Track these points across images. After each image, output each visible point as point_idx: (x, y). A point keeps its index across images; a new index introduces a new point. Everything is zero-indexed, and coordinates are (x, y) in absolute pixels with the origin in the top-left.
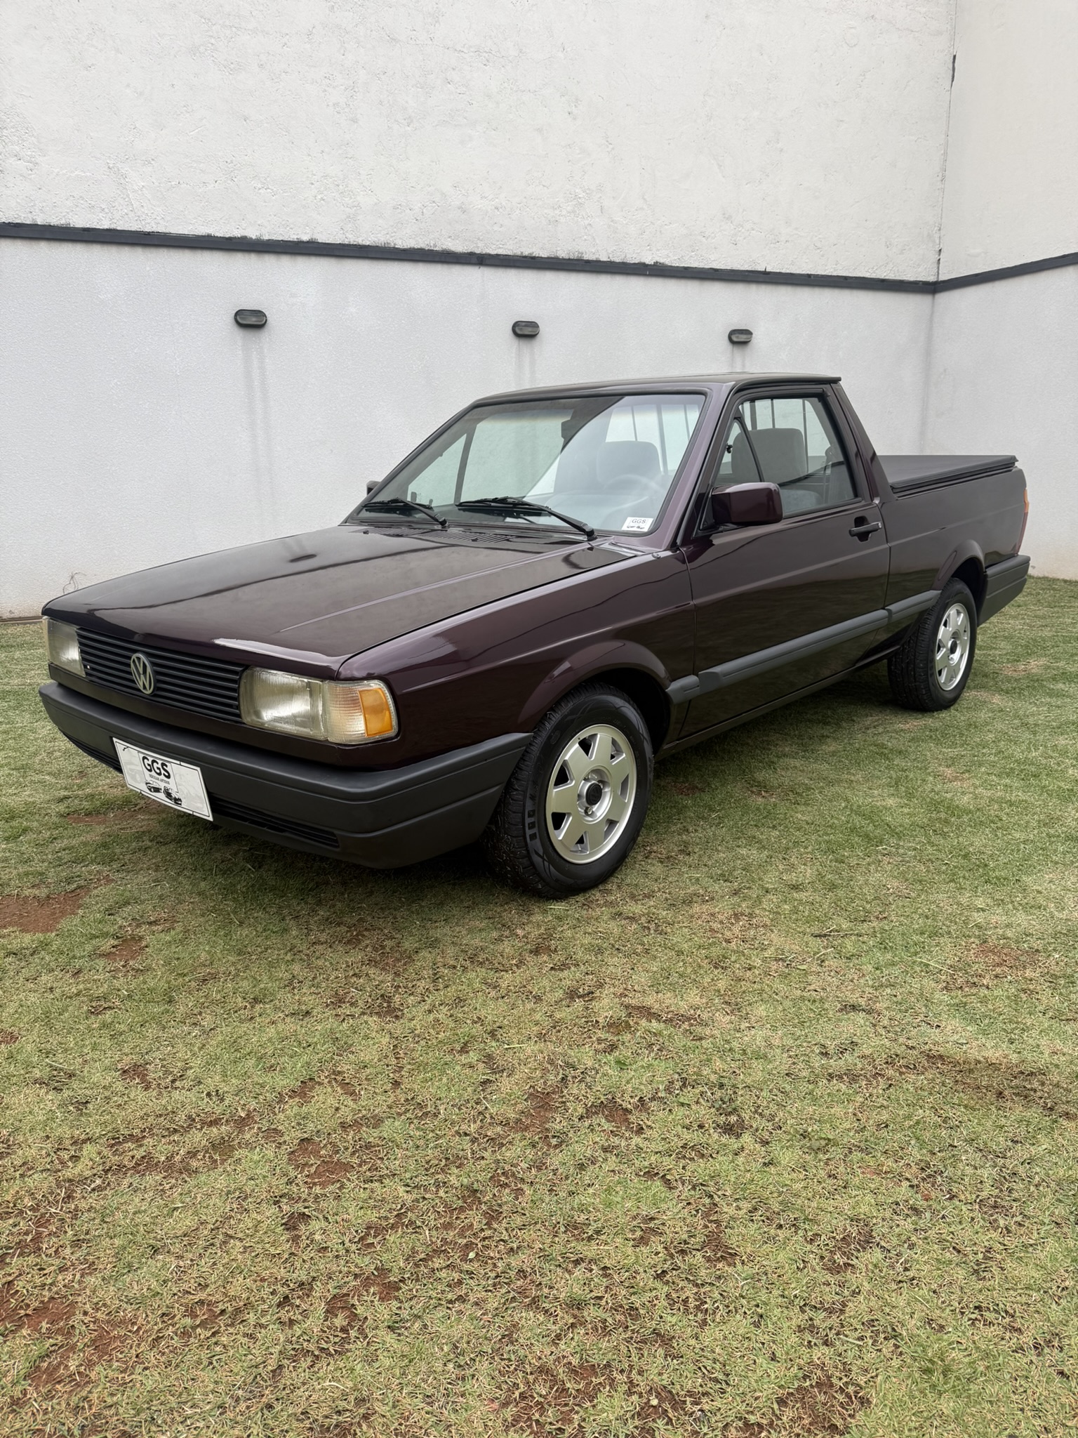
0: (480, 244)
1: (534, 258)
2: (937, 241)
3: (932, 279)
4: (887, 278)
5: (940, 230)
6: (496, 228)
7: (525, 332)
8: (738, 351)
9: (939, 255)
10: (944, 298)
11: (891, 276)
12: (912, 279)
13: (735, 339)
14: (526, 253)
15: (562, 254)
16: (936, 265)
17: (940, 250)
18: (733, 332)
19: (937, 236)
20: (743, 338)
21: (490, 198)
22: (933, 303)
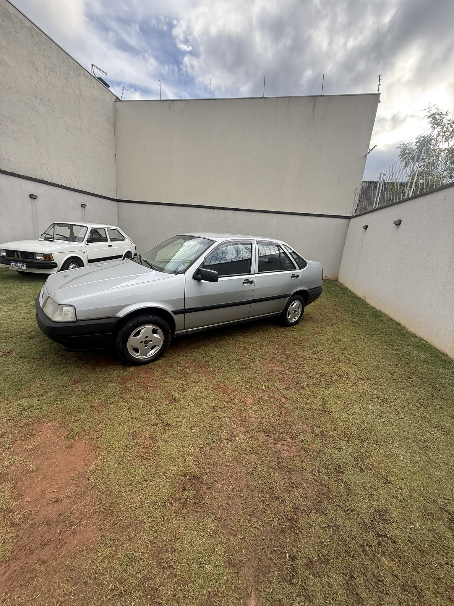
0: (15, 171)
1: (31, 178)
2: (116, 192)
3: (116, 199)
6: (19, 167)
7: (33, 197)
8: (83, 208)
10: (120, 203)
12: (113, 198)
13: (82, 206)
14: (28, 176)
15: (38, 178)
17: (117, 194)
18: (82, 205)
19: (116, 190)
20: (84, 206)
21: (17, 159)
22: (118, 204)
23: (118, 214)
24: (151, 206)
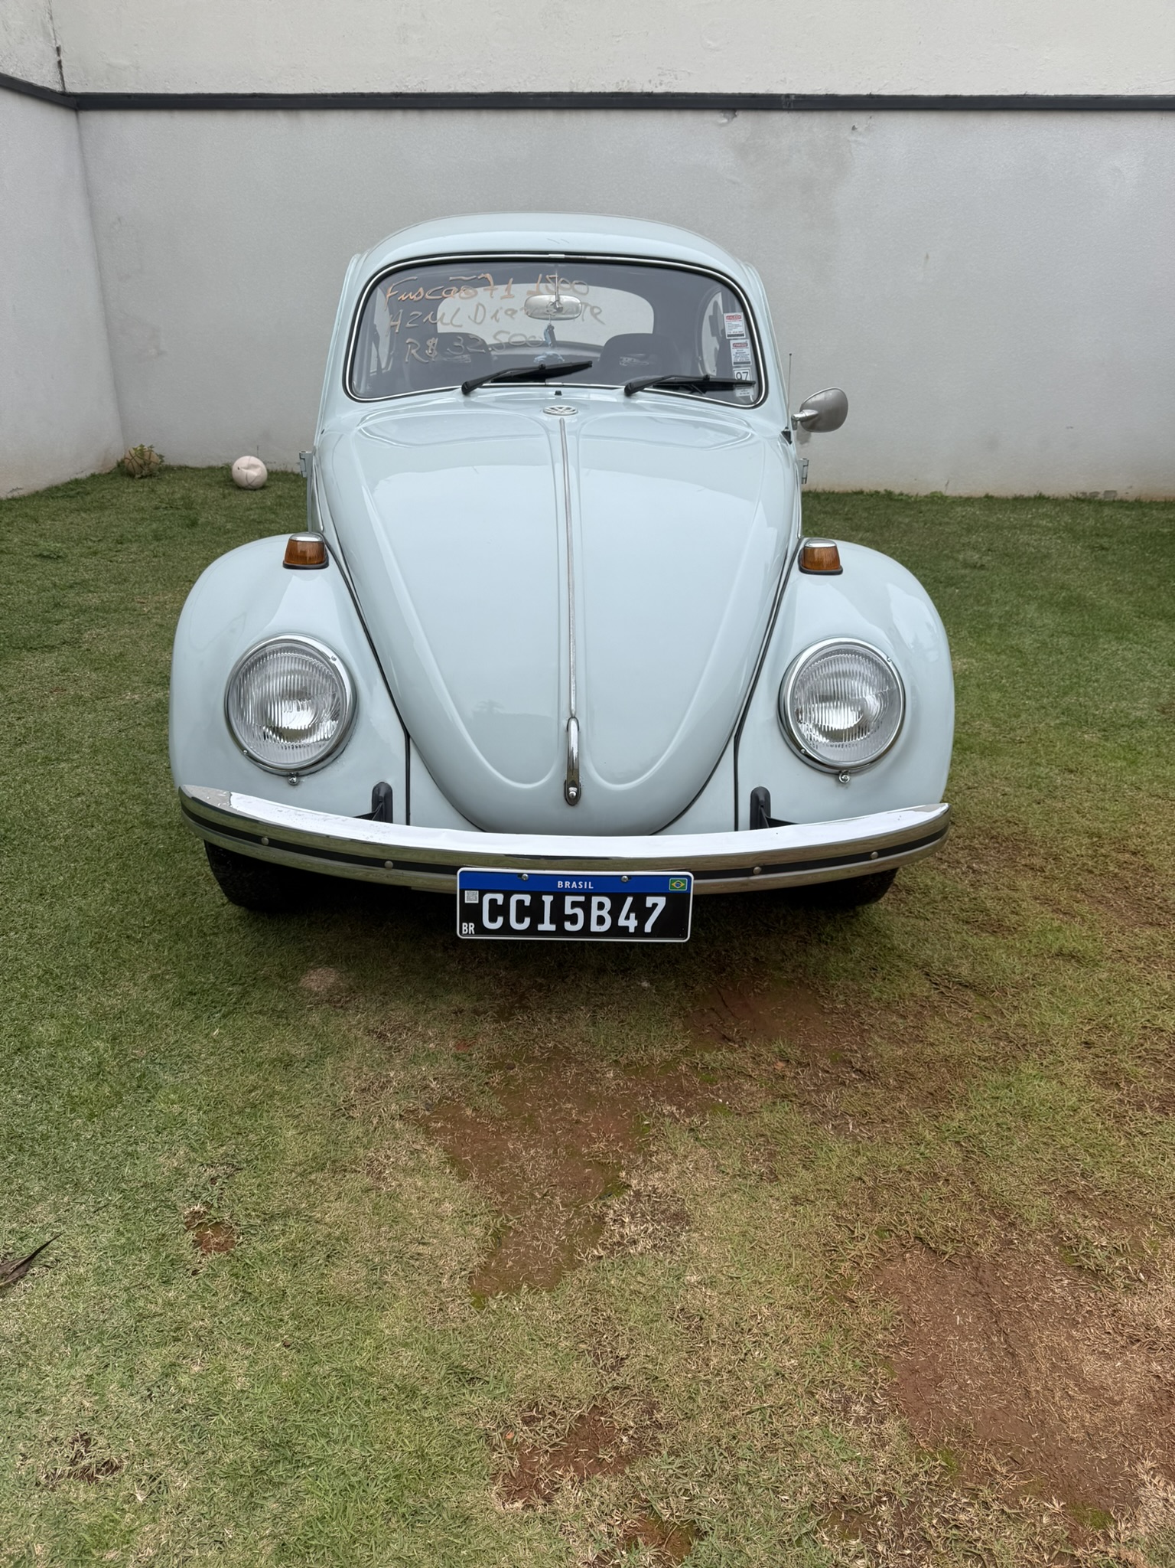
2: (52, 34)
3: (58, 88)
4: (15, 76)
5: (51, 18)
9: (59, 55)
10: (96, 120)
11: (18, 75)
12: (39, 84)
16: (58, 70)
17: (58, 50)
19: (50, 26)
22: (78, 122)
23: (89, 192)
24: (309, 121)
